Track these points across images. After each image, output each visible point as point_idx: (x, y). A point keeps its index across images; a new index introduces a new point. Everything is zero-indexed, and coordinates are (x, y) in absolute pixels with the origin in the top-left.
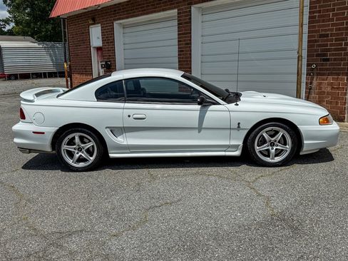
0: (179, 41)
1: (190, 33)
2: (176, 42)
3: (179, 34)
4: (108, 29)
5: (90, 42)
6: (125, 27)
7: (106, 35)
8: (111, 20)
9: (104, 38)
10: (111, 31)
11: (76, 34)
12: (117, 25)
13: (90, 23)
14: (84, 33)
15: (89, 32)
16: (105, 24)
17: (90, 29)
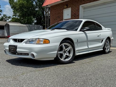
4: (76, 9)
5: (63, 17)
6: (84, 8)
7: (74, 13)
8: (78, 5)
9: (72, 14)
10: (78, 10)
11: (55, 14)
12: (81, 7)
13: (65, 7)
14: (60, 13)
15: (63, 12)
16: (74, 7)
17: (64, 11)
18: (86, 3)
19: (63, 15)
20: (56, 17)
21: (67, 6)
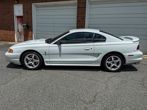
0: (77, 16)
1: (85, 13)
2: (76, 17)
3: (77, 13)
4: (28, 7)
5: (14, 13)
6: (37, 7)
7: (26, 10)
8: (30, 2)
9: (25, 11)
10: (30, 8)
11: (3, 8)
12: (33, 5)
13: (16, 3)
14: (9, 8)
15: (13, 8)
16: (26, 4)
17: (14, 6)
18: (39, 2)
19: (13, 10)
20: (5, 12)
21: (18, 1)
